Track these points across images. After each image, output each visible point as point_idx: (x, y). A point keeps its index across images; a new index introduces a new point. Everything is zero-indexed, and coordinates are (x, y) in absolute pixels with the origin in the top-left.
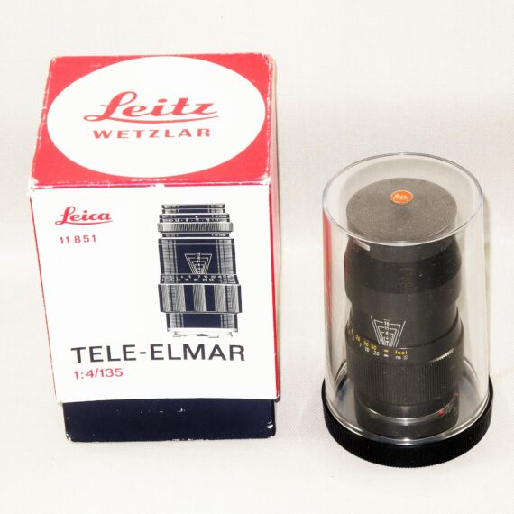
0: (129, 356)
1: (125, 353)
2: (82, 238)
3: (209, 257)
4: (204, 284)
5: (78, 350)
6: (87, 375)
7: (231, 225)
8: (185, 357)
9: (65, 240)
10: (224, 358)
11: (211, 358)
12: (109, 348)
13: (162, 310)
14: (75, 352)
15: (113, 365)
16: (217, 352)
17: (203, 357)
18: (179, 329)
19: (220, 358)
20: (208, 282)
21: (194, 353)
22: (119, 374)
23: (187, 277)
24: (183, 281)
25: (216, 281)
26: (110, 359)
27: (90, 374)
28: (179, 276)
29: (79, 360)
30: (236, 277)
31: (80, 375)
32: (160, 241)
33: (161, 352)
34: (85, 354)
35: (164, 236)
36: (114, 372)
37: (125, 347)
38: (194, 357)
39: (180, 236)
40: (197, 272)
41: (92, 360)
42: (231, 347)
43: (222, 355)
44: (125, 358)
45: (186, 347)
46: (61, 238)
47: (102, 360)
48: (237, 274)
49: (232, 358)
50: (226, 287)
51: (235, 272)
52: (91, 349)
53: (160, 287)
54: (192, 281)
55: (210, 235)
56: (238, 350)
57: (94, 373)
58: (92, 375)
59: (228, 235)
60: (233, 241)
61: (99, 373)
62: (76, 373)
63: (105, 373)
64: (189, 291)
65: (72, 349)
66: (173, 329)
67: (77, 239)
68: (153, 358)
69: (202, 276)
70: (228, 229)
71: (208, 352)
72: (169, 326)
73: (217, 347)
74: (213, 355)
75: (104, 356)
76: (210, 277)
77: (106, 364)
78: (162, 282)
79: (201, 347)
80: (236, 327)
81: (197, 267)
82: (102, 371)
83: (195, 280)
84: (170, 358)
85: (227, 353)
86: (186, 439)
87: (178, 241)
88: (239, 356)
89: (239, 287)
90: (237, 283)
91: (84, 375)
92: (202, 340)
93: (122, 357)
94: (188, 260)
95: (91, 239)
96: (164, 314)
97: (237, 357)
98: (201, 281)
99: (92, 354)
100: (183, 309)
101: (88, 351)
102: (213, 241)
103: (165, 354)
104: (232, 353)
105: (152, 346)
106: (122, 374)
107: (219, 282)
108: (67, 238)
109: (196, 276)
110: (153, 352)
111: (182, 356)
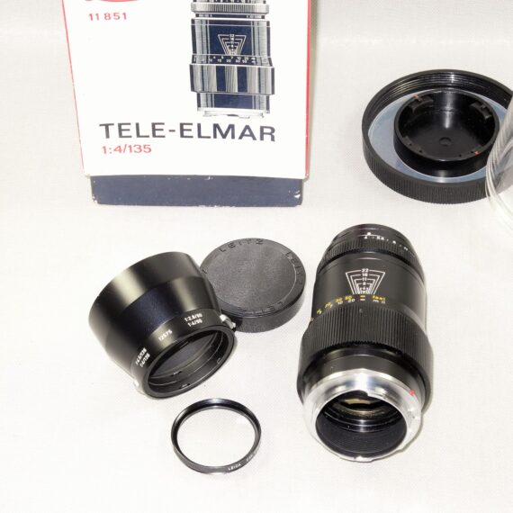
0: (157, 133)
1: (154, 130)
2: (112, 16)
3: (243, 38)
4: (236, 66)
5: (107, 126)
6: (115, 150)
7: (268, 7)
8: (215, 137)
9: (94, 17)
10: (254, 139)
11: (241, 138)
12: (137, 125)
13: (193, 89)
14: (104, 127)
15: (142, 141)
16: (247, 132)
17: (233, 137)
18: (210, 109)
19: (250, 138)
20: (241, 63)
21: (224, 132)
22: (147, 150)
23: (220, 57)
24: (215, 61)
25: (250, 62)
26: (138, 135)
27: (119, 149)
28: (211, 57)
29: (108, 136)
30: (270, 59)
31: (108, 151)
32: (193, 21)
33: (190, 130)
34: (114, 130)
35: (197, 16)
36: (142, 148)
37: (154, 125)
38: (224, 136)
39: (214, 16)
40: (231, 53)
41: (121, 136)
42: (262, 128)
43: (252, 135)
44: (154, 135)
45: (216, 126)
46: (91, 15)
47: (130, 137)
48: (271, 56)
49: (262, 138)
50: (259, 69)
51: (269, 54)
52: (120, 125)
53: (191, 67)
54: (224, 62)
55: (245, 17)
56: (269, 131)
57: (122, 148)
58: (120, 151)
59: (263, 17)
60: (268, 23)
61: (128, 149)
62: (104, 148)
63: (133, 149)
64: (220, 72)
65: (101, 125)
66: (204, 109)
67: (107, 16)
68: (182, 136)
69: (235, 58)
70: (264, 11)
71: (238, 133)
72: (199, 105)
73: (247, 127)
74: (243, 135)
75: (133, 132)
76: (243, 58)
77: (135, 141)
78: (193, 62)
79: (231, 127)
80: (268, 108)
81: (230, 48)
82: (130, 147)
83: (228, 61)
84: (200, 136)
85: (257, 133)
86: (213, 206)
87: (211, 22)
88: (269, 137)
89: (273, 70)
90: (271, 65)
91: (112, 150)
92: (232, 121)
93: (150, 134)
94: (222, 41)
95: (122, 17)
96: (195, 94)
97: (267, 138)
98: (233, 62)
99: (120, 130)
100: (214, 89)
101: (116, 127)
102: (248, 23)
103: (194, 132)
104: (262, 134)
105: (182, 125)
106: (150, 150)
107: (253, 64)
108: (97, 15)
109: (229, 57)
110: (182, 130)
111: (212, 135)
